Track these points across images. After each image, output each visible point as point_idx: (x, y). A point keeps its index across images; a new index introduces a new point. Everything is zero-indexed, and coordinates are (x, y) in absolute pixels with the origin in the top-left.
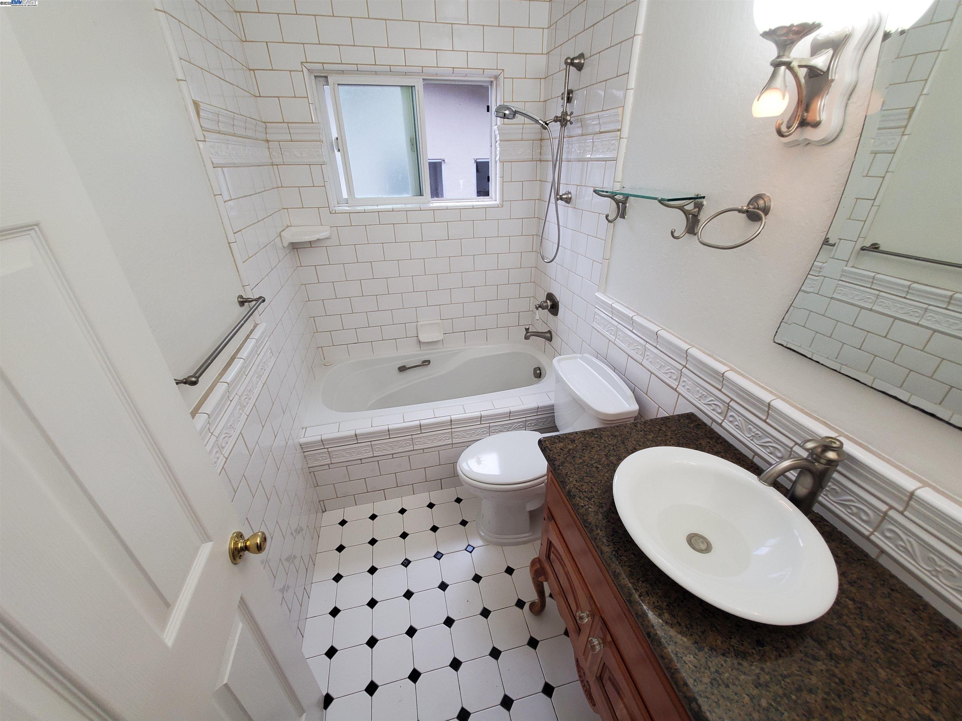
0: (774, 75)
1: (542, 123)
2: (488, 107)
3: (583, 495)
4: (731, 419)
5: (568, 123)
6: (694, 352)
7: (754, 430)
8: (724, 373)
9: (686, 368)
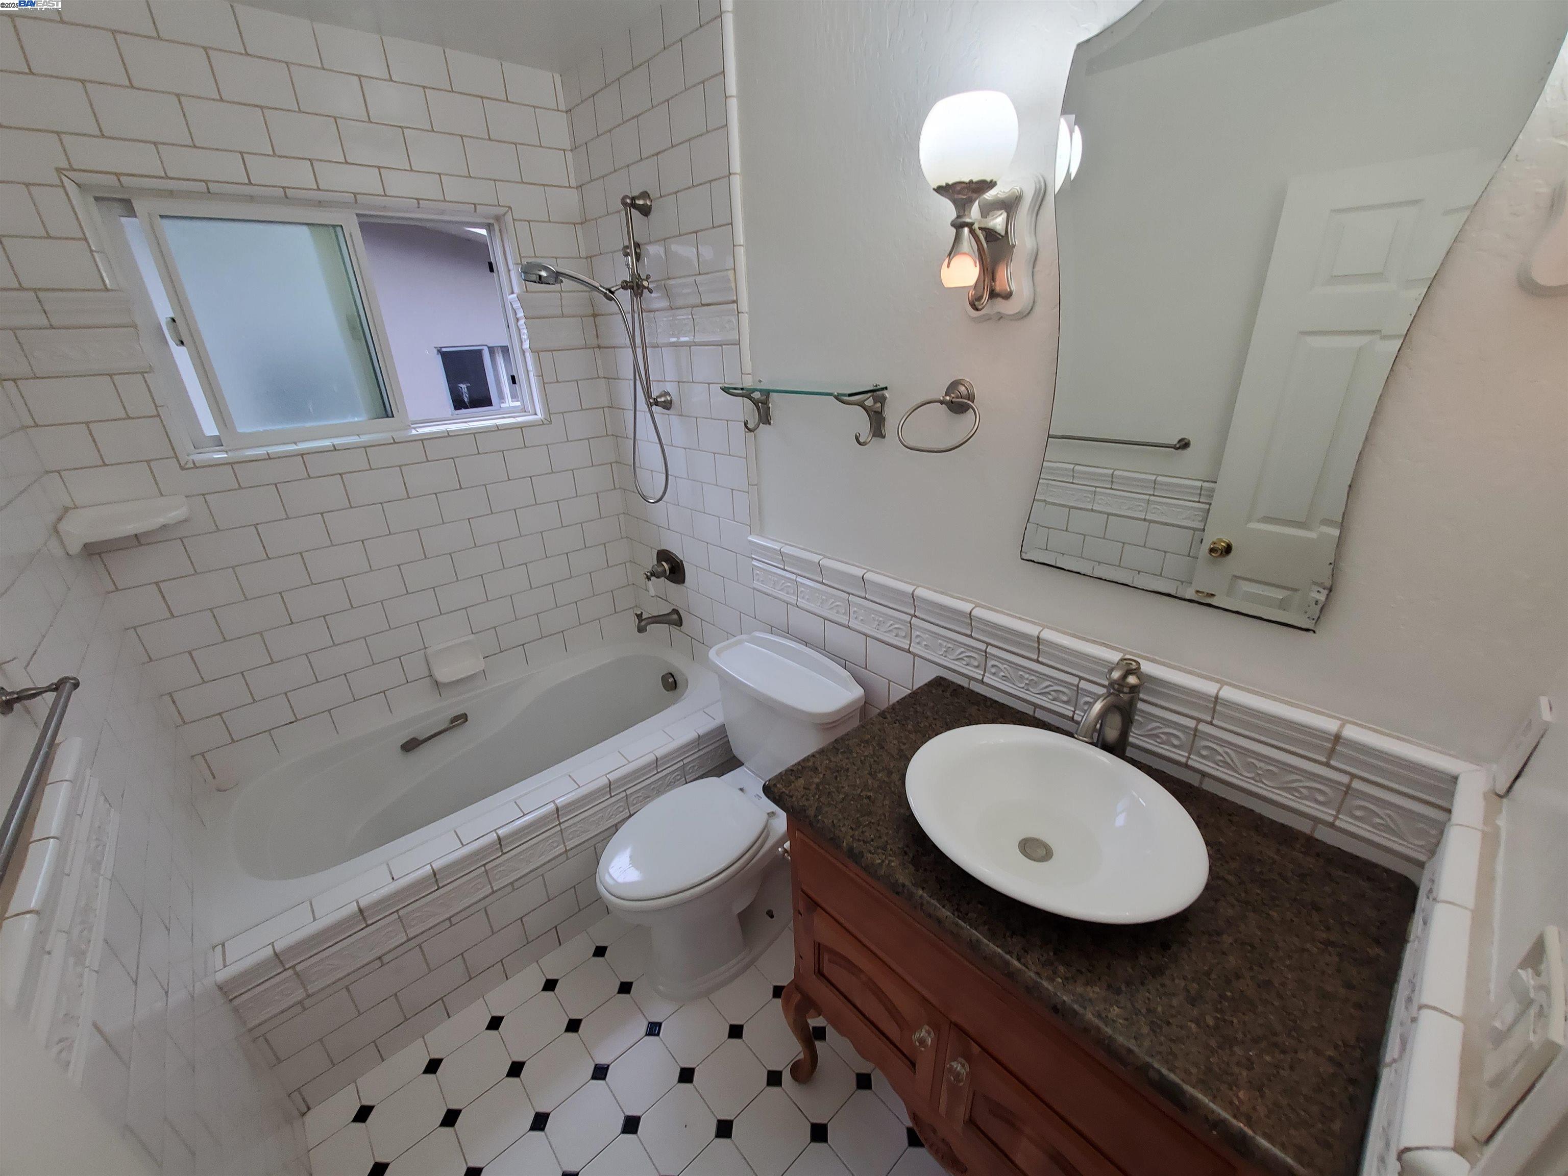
0: (958, 238)
1: (605, 291)
2: (490, 265)
3: (872, 846)
4: (993, 670)
5: (646, 291)
6: (921, 592)
7: (1027, 676)
8: (971, 612)
9: (916, 616)
